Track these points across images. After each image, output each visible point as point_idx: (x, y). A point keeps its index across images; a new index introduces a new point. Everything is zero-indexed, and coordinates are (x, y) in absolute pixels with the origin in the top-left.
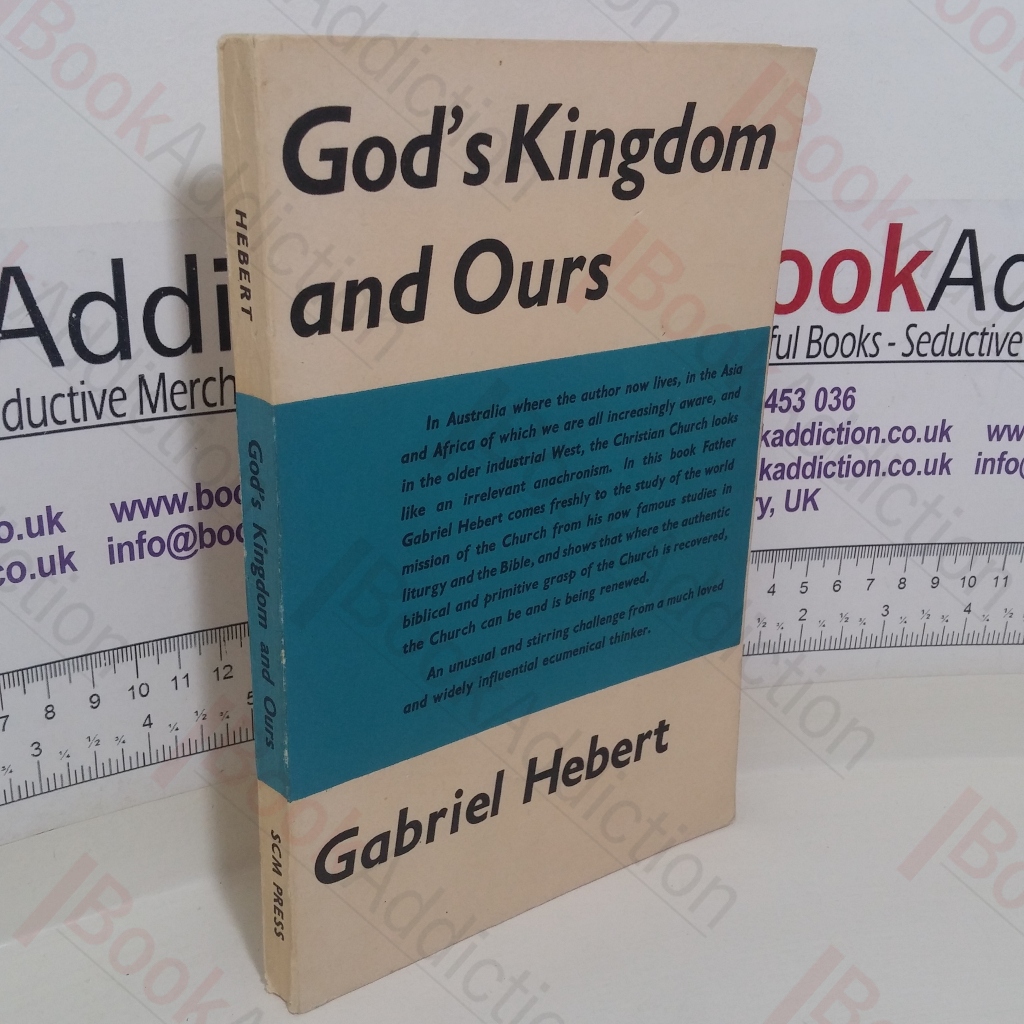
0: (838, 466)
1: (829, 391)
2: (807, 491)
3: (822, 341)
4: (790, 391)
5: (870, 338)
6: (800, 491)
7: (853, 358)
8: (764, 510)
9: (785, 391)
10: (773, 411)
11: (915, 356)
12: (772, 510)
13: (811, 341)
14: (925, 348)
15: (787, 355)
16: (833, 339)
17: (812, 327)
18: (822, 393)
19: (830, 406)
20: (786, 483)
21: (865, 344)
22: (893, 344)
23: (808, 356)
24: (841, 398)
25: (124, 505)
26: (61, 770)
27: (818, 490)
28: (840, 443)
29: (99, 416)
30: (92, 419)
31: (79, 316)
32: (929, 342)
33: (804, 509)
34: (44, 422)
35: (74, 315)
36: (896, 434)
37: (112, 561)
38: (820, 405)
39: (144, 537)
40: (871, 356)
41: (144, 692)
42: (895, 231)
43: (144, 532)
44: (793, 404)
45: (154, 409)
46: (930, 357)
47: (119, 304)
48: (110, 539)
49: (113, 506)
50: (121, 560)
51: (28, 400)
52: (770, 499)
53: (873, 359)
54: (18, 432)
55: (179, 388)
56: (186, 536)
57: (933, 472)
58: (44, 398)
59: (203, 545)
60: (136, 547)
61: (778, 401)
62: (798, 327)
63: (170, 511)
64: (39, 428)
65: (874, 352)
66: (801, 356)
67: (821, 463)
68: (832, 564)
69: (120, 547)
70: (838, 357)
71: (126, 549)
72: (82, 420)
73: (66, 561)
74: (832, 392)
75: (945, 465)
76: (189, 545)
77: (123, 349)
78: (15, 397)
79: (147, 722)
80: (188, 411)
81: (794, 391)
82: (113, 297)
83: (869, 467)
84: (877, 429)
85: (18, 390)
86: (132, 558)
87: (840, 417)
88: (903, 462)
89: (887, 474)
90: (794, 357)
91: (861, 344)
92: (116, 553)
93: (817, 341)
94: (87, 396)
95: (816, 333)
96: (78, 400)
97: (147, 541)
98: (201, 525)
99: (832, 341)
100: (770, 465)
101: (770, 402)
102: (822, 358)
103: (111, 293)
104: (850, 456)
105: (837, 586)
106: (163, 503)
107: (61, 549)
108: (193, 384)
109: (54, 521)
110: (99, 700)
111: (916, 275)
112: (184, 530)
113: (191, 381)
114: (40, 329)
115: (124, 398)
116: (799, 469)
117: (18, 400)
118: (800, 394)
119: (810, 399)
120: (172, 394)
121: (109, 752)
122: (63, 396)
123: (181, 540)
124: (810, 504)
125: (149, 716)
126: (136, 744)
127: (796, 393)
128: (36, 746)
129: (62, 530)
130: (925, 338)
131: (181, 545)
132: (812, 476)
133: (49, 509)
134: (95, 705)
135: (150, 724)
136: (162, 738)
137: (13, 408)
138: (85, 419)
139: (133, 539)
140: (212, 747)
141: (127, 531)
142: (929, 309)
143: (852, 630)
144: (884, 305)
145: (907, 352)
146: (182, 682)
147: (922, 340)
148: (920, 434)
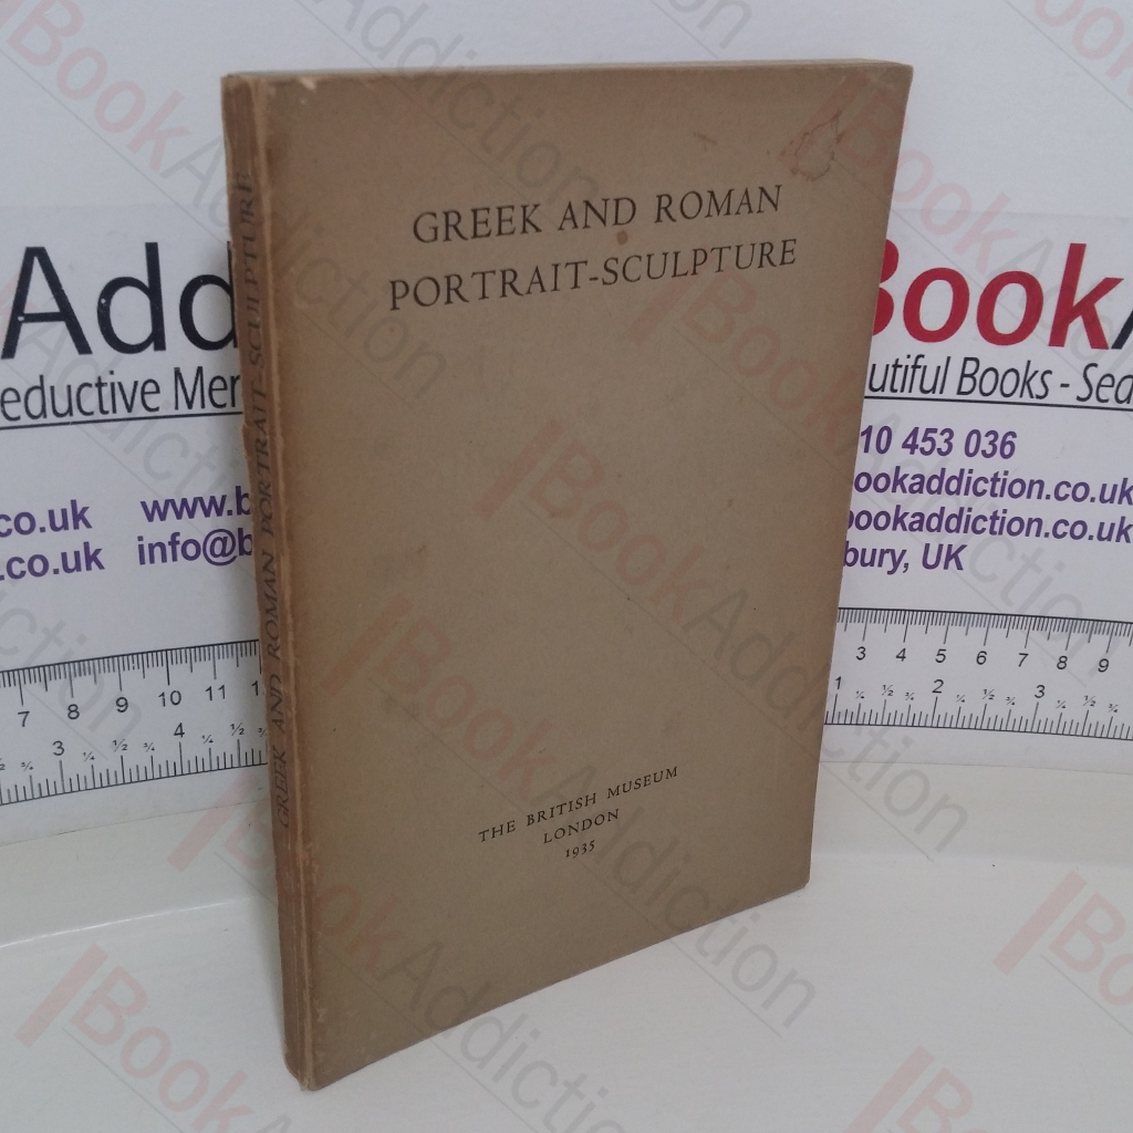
0: (989, 521)
1: (983, 434)
2: (950, 546)
3: (978, 376)
4: (935, 431)
5: (1038, 376)
6: (941, 546)
7: (1015, 398)
8: (896, 564)
9: (928, 431)
10: (912, 453)
11: (1093, 401)
12: (906, 565)
13: (963, 375)
14: (1107, 393)
15: (933, 390)
16: (991, 375)
17: (966, 359)
18: (974, 437)
19: (984, 452)
20: (924, 536)
21: (1031, 383)
22: (1067, 386)
23: (959, 393)
24: (998, 443)
25: (156, 504)
26: (85, 771)
27: (963, 547)
28: (993, 494)
29: (129, 409)
30: (122, 412)
31: (109, 302)
32: (1112, 386)
33: (946, 567)
34: (70, 411)
35: (103, 301)
36: (1064, 491)
37: (142, 562)
38: (972, 450)
39: (178, 538)
40: (1038, 397)
41: (176, 700)
42: (1076, 254)
43: (178, 534)
44: (937, 447)
45: (190, 404)
46: (1112, 403)
47: (153, 291)
48: (140, 538)
49: (144, 504)
50: (152, 561)
51: (52, 388)
52: (904, 552)
53: (1041, 401)
54: (41, 420)
55: (218, 384)
56: (224, 541)
57: (1109, 538)
58: (69, 387)
59: (242, 552)
60: (169, 549)
61: (919, 441)
62: (949, 358)
63: (207, 514)
64: (63, 418)
65: (1042, 394)
66: (951, 391)
67: (968, 517)
68: (977, 632)
69: (151, 547)
70: (997, 396)
71: (157, 551)
72: (111, 412)
73: (92, 558)
74: (987, 435)
75: (1123, 532)
76: (227, 551)
77: (157, 339)
78: (38, 384)
79: (179, 731)
80: (228, 409)
81: (939, 431)
82: (146, 282)
83: (1030, 526)
84: (1041, 483)
85: (41, 377)
86: (164, 559)
87: (996, 465)
88: (1071, 523)
89: (1051, 535)
90: (941, 392)
91: (1027, 382)
92: (146, 553)
93: (971, 376)
94: (117, 386)
95: (971, 367)
96: (106, 391)
97: (182, 543)
98: (240, 531)
99: (991, 376)
100: (906, 514)
101: (910, 442)
102: (976, 395)
103: (144, 279)
104: (1005, 511)
105: (981, 658)
106: (199, 504)
107: (86, 545)
108: (234, 380)
109: (79, 517)
110: (126, 704)
111: (1101, 306)
112: (222, 535)
113: (232, 377)
114: (66, 314)
115: (158, 391)
116: (942, 522)
117: (41, 388)
118: (947, 435)
119: (958, 442)
120: (211, 390)
121: (136, 758)
122: (90, 385)
123: (219, 544)
124: (952, 563)
125: (180, 725)
126: (167, 752)
127: (942, 434)
128: (58, 744)
129: (88, 525)
130: (1108, 381)
131: (217, 551)
132: (957, 530)
133: (74, 503)
134: (122, 709)
135: (182, 734)
136: (194, 748)
137: (36, 395)
138: (114, 411)
139: (166, 540)
140: (250, 763)
141: (160, 531)
142: (1113, 347)
143: (998, 709)
144: (1058, 338)
145: (1084, 395)
146: (217, 693)
147: (1103, 383)
148: (1095, 492)
